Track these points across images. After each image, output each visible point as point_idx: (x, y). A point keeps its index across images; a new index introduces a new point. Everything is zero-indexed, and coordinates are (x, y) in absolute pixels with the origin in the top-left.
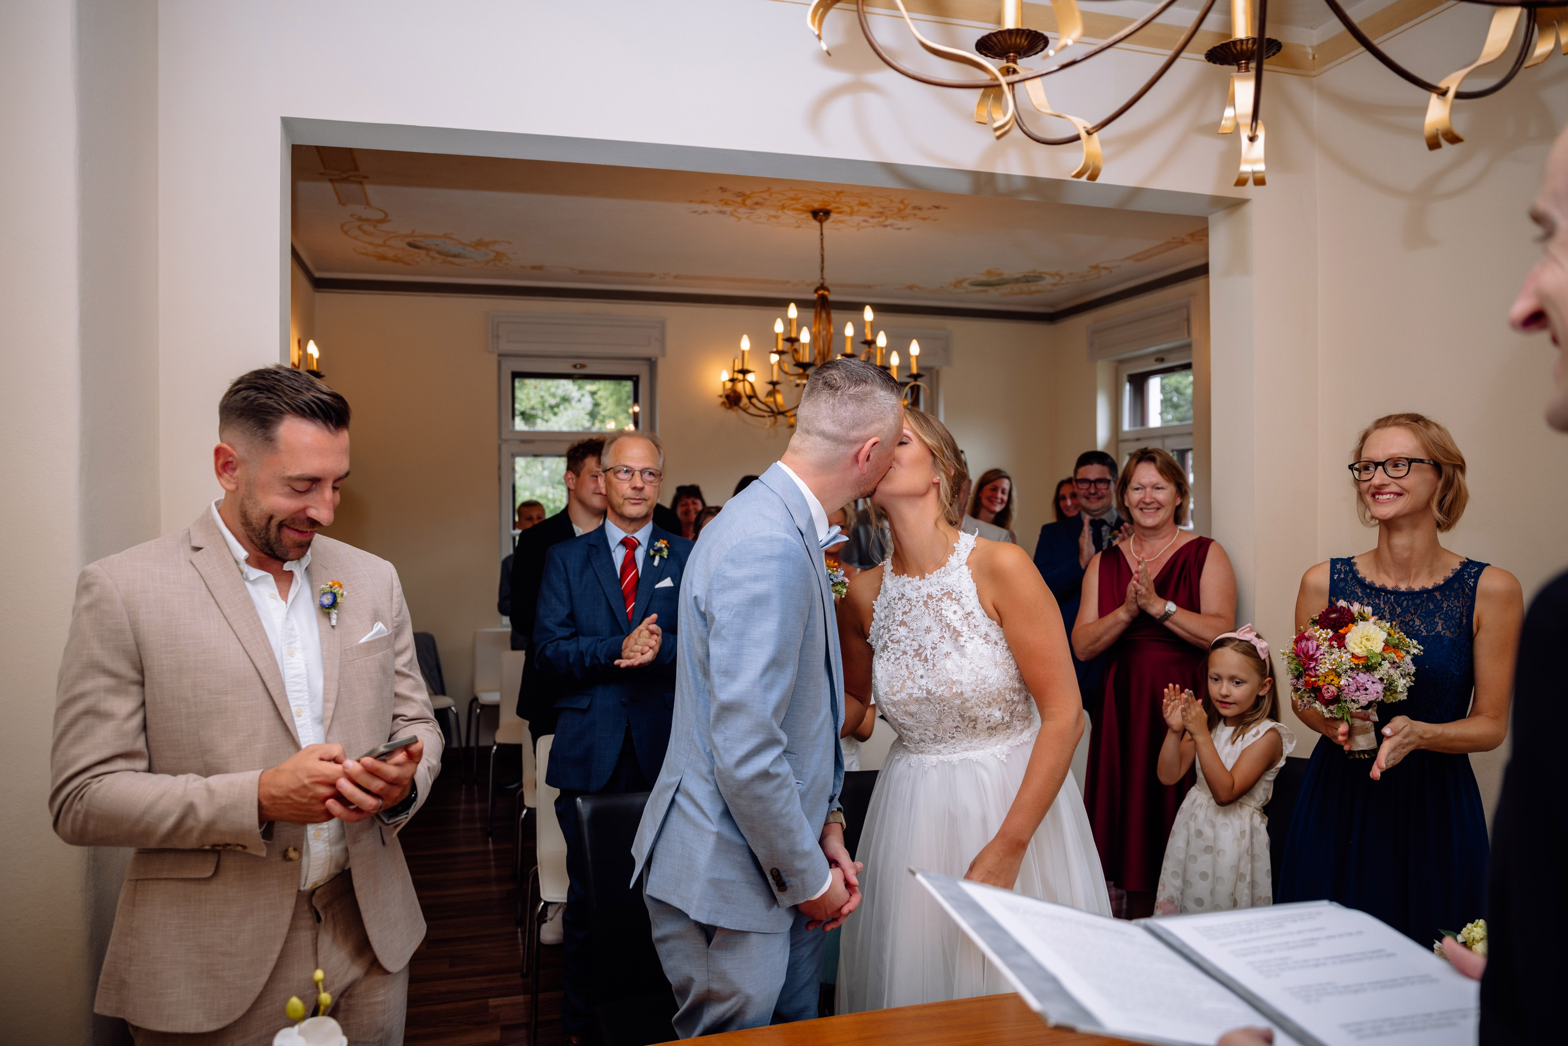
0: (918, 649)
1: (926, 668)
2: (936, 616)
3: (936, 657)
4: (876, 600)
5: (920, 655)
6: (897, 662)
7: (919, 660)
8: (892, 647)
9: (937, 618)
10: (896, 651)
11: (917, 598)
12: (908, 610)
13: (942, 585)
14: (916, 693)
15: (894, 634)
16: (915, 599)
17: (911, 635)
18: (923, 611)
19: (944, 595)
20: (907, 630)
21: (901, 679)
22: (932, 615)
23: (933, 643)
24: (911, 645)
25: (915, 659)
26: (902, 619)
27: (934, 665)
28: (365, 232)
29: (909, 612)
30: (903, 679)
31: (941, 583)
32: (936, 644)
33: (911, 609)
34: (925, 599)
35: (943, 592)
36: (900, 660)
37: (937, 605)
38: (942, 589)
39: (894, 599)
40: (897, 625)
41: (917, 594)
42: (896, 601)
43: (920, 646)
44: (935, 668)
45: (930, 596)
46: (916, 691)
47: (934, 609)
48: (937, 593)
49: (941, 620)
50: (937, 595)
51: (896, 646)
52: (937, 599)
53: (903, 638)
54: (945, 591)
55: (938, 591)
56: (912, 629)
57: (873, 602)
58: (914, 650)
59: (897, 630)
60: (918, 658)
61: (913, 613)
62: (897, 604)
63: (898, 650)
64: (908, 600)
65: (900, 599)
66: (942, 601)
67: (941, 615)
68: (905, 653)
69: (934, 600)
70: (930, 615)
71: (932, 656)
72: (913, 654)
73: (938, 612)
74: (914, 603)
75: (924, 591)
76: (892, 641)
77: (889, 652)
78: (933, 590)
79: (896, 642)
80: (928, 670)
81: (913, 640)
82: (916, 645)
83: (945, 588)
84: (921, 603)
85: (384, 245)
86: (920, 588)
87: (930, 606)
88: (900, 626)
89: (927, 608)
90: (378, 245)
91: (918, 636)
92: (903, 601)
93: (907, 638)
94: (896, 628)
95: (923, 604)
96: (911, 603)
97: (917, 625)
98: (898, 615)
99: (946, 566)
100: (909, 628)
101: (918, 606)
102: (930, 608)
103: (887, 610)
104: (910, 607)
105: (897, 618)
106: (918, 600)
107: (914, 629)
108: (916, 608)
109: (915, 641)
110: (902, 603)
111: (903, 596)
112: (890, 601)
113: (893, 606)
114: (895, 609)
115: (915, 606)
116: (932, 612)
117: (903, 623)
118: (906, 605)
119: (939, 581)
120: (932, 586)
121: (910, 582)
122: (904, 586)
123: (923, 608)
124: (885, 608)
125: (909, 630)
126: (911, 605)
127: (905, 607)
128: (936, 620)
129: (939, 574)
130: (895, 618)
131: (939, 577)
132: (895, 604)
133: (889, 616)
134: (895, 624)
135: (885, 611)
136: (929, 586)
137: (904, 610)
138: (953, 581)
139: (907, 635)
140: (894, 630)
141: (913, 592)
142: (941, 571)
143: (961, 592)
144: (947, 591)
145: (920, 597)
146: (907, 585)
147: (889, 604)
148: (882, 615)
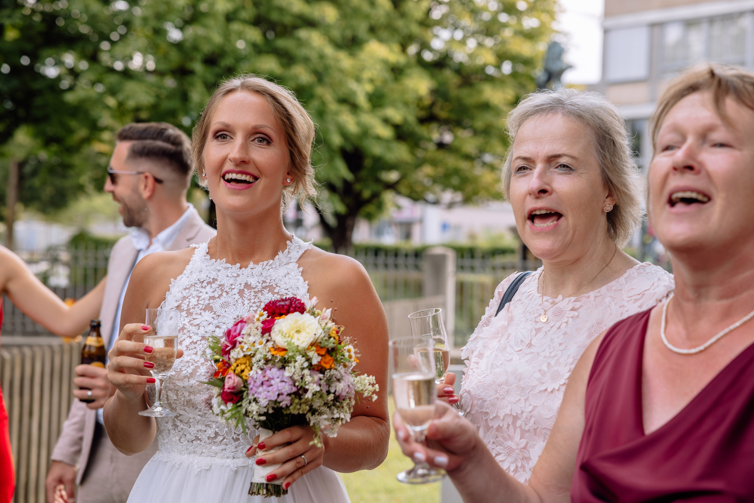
2: (250, 307)
4: (175, 279)
6: (193, 346)
9: (251, 309)
11: (232, 285)
12: (217, 296)
13: (266, 277)
15: (196, 319)
16: (228, 286)
17: (216, 322)
18: (236, 299)
21: (193, 364)
22: (246, 305)
29: (219, 297)
30: (196, 365)
31: (264, 275)
33: (221, 295)
34: (242, 288)
35: (264, 285)
36: (196, 345)
37: (256, 296)
38: (264, 282)
39: (203, 282)
40: (201, 309)
41: (233, 282)
42: (205, 284)
45: (247, 285)
47: (249, 300)
48: (257, 284)
51: (195, 329)
52: (256, 290)
54: (268, 284)
55: (259, 283)
56: (219, 316)
57: (172, 279)
59: (201, 314)
61: (223, 299)
62: (205, 287)
63: (197, 334)
64: (221, 285)
65: (208, 283)
66: (262, 294)
69: (251, 290)
70: (244, 304)
73: (254, 303)
74: (227, 289)
75: (242, 280)
77: (184, 334)
78: (253, 281)
79: (195, 326)
81: (218, 327)
84: (236, 291)
86: (239, 275)
87: (245, 295)
88: (204, 310)
89: (241, 296)
91: (224, 323)
92: (214, 285)
93: (210, 324)
94: (199, 312)
95: (238, 293)
96: (223, 288)
97: (225, 311)
98: (204, 299)
99: (274, 260)
100: (214, 314)
101: (231, 293)
102: (245, 297)
103: (187, 291)
104: (220, 293)
105: (202, 302)
106: (233, 287)
107: (220, 315)
108: (229, 295)
109: (220, 328)
110: (211, 287)
111: (215, 280)
112: (196, 283)
113: (198, 289)
114: (201, 292)
115: (227, 293)
116: (246, 302)
117: (208, 308)
118: (215, 290)
119: (261, 273)
120: (252, 276)
121: (228, 268)
122: (219, 271)
123: (237, 296)
124: (186, 289)
125: (214, 316)
126: (222, 290)
127: (213, 292)
128: (249, 311)
129: (264, 266)
130: (200, 302)
131: (263, 269)
132: (202, 287)
133: (189, 298)
134: (198, 308)
135: (184, 292)
136: (248, 277)
137: (212, 295)
138: (278, 276)
139: (211, 320)
140: (196, 314)
141: (228, 278)
142: (267, 264)
143: (287, 289)
144: (271, 284)
145: (236, 284)
146: (222, 271)
147: (192, 286)
148: (179, 296)
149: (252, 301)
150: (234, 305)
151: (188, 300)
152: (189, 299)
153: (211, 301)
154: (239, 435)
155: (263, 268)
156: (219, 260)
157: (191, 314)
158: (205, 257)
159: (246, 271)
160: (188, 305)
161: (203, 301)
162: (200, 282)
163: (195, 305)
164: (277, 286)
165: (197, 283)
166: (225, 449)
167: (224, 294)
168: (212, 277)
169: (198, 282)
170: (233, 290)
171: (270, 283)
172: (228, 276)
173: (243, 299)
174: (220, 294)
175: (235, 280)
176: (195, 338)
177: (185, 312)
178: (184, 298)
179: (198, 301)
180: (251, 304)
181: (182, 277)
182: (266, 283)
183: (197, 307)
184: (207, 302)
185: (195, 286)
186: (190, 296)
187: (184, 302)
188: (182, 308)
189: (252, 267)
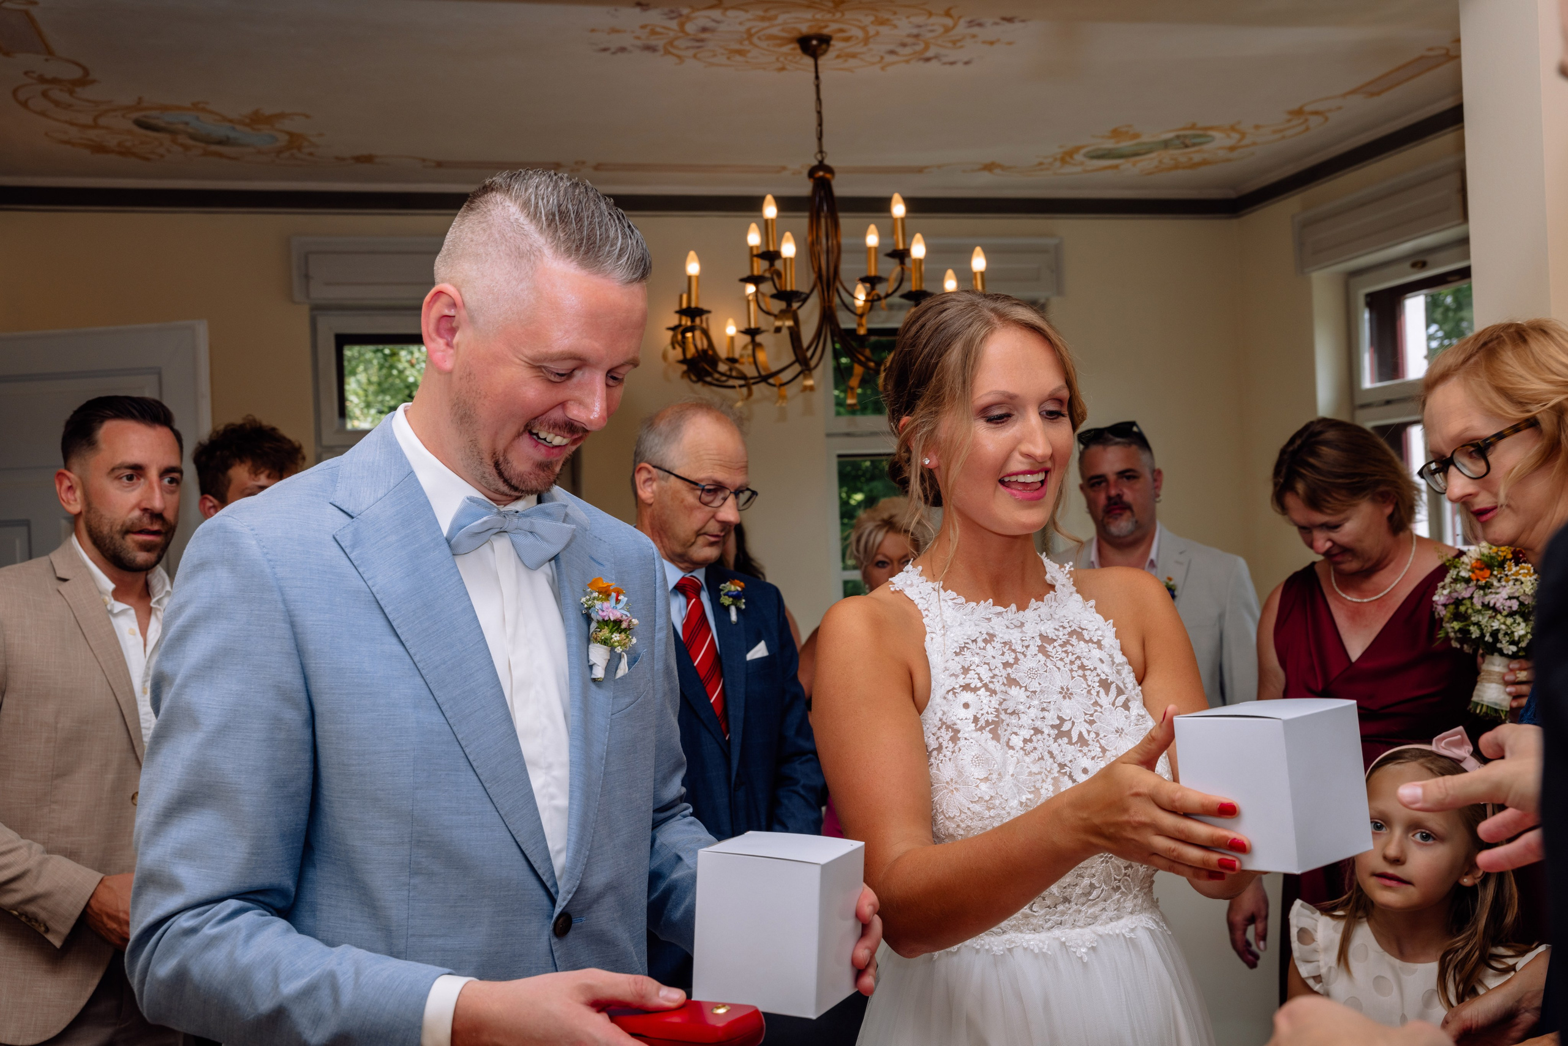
1: (1089, 755)
2: (1070, 670)
3: (1102, 736)
5: (1068, 734)
7: (1070, 743)
9: (1075, 674)
10: (1015, 730)
12: (1011, 661)
13: (1059, 620)
15: (1005, 699)
16: (1019, 642)
17: (1036, 702)
18: (1042, 662)
19: (1071, 637)
22: (1063, 668)
23: (1086, 714)
24: (1044, 718)
25: (1060, 741)
26: (1008, 674)
27: (1104, 748)
28: (57, 104)
29: (1016, 662)
31: (1056, 617)
32: (1091, 715)
33: (1017, 659)
34: (1040, 643)
35: (1065, 631)
37: (1066, 652)
38: (1062, 627)
39: (976, 640)
40: (1004, 684)
41: (1021, 635)
43: (1061, 720)
44: (1108, 753)
45: (1044, 637)
47: (1061, 659)
48: (1056, 633)
49: (1084, 676)
50: (1057, 636)
51: (1014, 720)
52: (1060, 642)
53: (1021, 707)
56: (1035, 692)
58: (1053, 727)
59: (1006, 693)
60: (1066, 740)
61: (1024, 665)
62: (984, 649)
64: (1005, 643)
65: (985, 641)
66: (1072, 646)
67: (1082, 667)
68: (1037, 731)
69: (1056, 644)
70: (1058, 668)
71: (1093, 735)
73: (1072, 663)
75: (1032, 629)
78: (1048, 629)
79: (1012, 714)
80: (1093, 758)
81: (1043, 710)
82: (1052, 718)
83: (1066, 624)
84: (1034, 649)
85: (95, 126)
87: (1050, 654)
88: (1009, 685)
89: (1048, 656)
90: (85, 127)
91: (1050, 702)
93: (1030, 706)
94: (1003, 688)
95: (1039, 651)
96: (1013, 648)
97: (1040, 684)
98: (996, 667)
99: (1055, 592)
100: (1026, 690)
101: (1028, 653)
104: (1013, 655)
105: (997, 672)
106: (1026, 643)
108: (1028, 657)
109: (1048, 711)
110: (994, 648)
111: (992, 636)
114: (983, 656)
115: (1024, 654)
116: (1060, 664)
117: (1011, 682)
118: (1004, 652)
119: (1051, 615)
120: (1043, 622)
121: (1000, 613)
123: (1041, 657)
125: (1028, 693)
126: (1014, 651)
127: (1003, 654)
128: (1073, 679)
130: (993, 672)
131: (1053, 608)
132: (979, 648)
133: (972, 667)
134: (998, 683)
137: (1005, 659)
138: (1076, 613)
139: (1028, 701)
140: (1000, 693)
141: (1011, 631)
142: (1050, 599)
143: (1099, 629)
144: (1073, 629)
146: (995, 620)
147: (962, 649)
148: (955, 666)
149: (1067, 660)
150: (1046, 671)
151: (973, 672)
153: (1009, 670)
156: (982, 602)
157: (993, 692)
159: (1029, 614)
160: (980, 679)
161: (997, 670)
163: (991, 679)
164: (1083, 630)
165: (967, 643)
167: (1020, 656)
168: (985, 631)
171: (1071, 627)
172: (1007, 627)
173: (1051, 659)
175: (1022, 632)
176: (1026, 733)
177: (981, 690)
178: (966, 670)
179: (990, 671)
180: (1068, 667)
182: (1065, 628)
184: (1004, 673)
185: (968, 648)
186: (971, 665)
187: (968, 676)
188: (972, 686)
189: (1035, 607)
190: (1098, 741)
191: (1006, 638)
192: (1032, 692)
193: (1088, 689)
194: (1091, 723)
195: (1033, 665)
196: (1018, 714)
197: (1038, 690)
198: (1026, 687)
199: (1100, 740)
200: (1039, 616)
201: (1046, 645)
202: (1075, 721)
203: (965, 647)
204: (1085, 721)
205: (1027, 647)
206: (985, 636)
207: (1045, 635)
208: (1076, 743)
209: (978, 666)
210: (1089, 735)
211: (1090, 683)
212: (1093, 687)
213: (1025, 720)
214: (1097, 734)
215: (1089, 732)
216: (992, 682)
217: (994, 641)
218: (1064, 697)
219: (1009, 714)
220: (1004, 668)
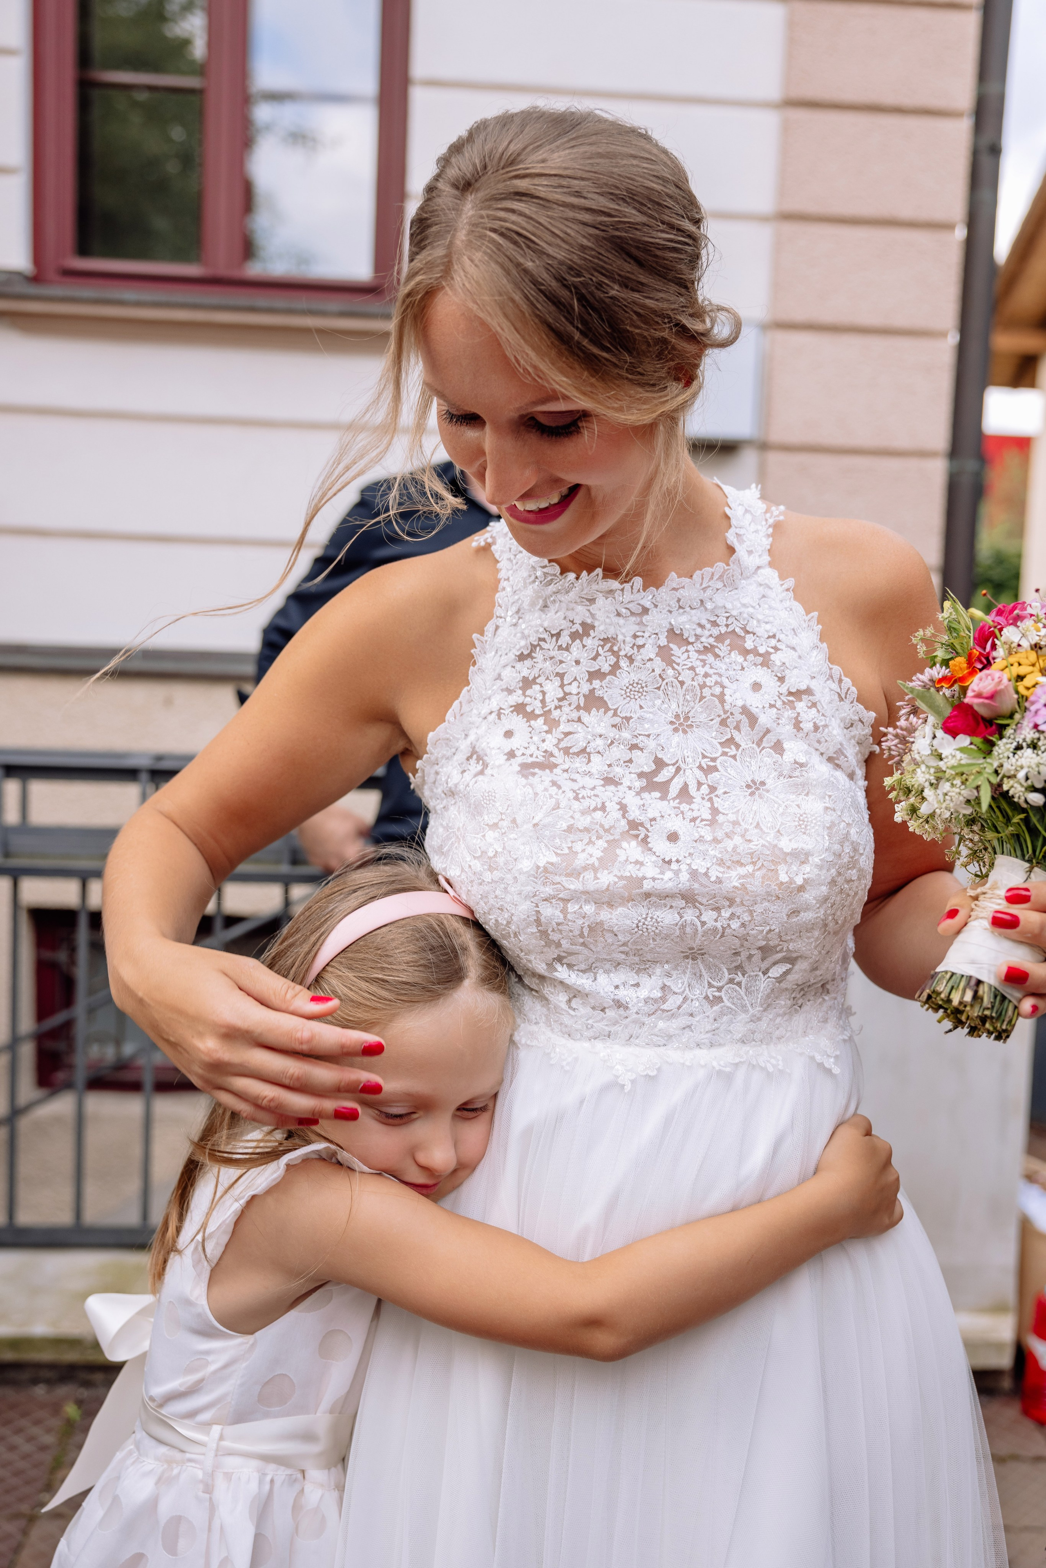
0: (656, 772)
1: (689, 815)
2: (703, 686)
3: (720, 792)
4: (482, 633)
5: (664, 786)
7: (662, 798)
8: (566, 767)
9: (706, 692)
11: (635, 636)
12: (606, 668)
13: (712, 611)
14: (654, 879)
15: (569, 733)
16: (630, 639)
17: (626, 735)
18: (658, 671)
19: (720, 638)
20: (608, 719)
21: (599, 837)
22: (688, 682)
23: (704, 757)
24: (630, 761)
25: (645, 795)
26: (592, 691)
27: (715, 811)
29: (613, 672)
30: (608, 836)
31: (709, 605)
32: (714, 760)
33: (616, 667)
34: (663, 641)
35: (715, 632)
37: (704, 660)
38: (714, 624)
39: (558, 635)
40: (578, 708)
41: (637, 628)
42: (565, 639)
43: (660, 764)
44: (721, 820)
45: (675, 635)
46: (650, 870)
47: (693, 669)
48: (699, 631)
49: (719, 697)
50: (698, 637)
51: (579, 763)
52: (700, 645)
55: (702, 626)
56: (628, 719)
57: (475, 636)
58: (641, 775)
59: (579, 720)
60: (656, 794)
61: (626, 676)
62: (567, 649)
63: (589, 774)
64: (606, 640)
65: (574, 636)
66: (716, 655)
68: (610, 781)
69: (691, 648)
70: (682, 683)
71: (705, 789)
72: (638, 784)
73: (706, 675)
74: (627, 650)
75: (659, 621)
76: (566, 751)
78: (687, 623)
79: (578, 754)
80: (694, 821)
81: (634, 747)
82: (643, 761)
83: (722, 621)
84: (650, 651)
86: (645, 611)
87: (677, 660)
88: (587, 709)
89: (670, 664)
91: (649, 736)
92: (588, 641)
93: (612, 743)
94: (575, 715)
95: (657, 655)
96: (615, 648)
97: (641, 707)
98: (575, 679)
99: (728, 565)
100: (615, 714)
101: (639, 657)
102: (678, 664)
103: (528, 662)
104: (612, 660)
105: (573, 689)
106: (640, 642)
107: (631, 718)
108: (635, 663)
109: (642, 750)
110: (584, 646)
111: (587, 628)
112: (540, 639)
113: (552, 653)
114: (561, 662)
115: (631, 659)
116: (686, 675)
117: (593, 701)
118: (598, 655)
119: (702, 601)
120: (681, 611)
121: (611, 592)
122: (592, 601)
123: (658, 664)
124: (521, 658)
125: (617, 720)
126: (616, 654)
127: (594, 659)
128: (702, 698)
129: (706, 580)
130: (567, 689)
131: (704, 589)
132: (560, 648)
133: (537, 681)
134: (570, 705)
135: (519, 665)
136: (670, 612)
137: (594, 667)
138: (744, 605)
139: (613, 733)
140: (569, 721)
141: (621, 621)
142: (713, 574)
143: (774, 636)
144: (730, 629)
145: (646, 635)
146: (601, 601)
147: (534, 647)
148: (511, 676)
150: (658, 688)
151: (537, 688)
152: (541, 685)
153: (596, 683)
154: (720, 989)
155: (704, 586)
156: (584, 573)
157: (556, 723)
158: (545, 570)
159: (661, 596)
160: (543, 701)
161: (575, 684)
162: (552, 636)
163: (560, 700)
164: (748, 632)
165: (544, 640)
166: (689, 1027)
167: (624, 663)
168: (578, 621)
169: (545, 636)
170: (641, 650)
171: (727, 626)
172: (619, 614)
173: (674, 669)
174: (612, 663)
175: (641, 623)
177: (541, 721)
179: (562, 686)
180: (700, 679)
181: (497, 628)
182: (718, 626)
183: (565, 703)
184: (585, 688)
185: (542, 649)
186: (539, 676)
187: (528, 692)
188: (529, 709)
189: (675, 585)
190: (710, 800)
191: (611, 633)
192: (622, 718)
193: (724, 716)
194: (708, 770)
195: (643, 676)
196: (589, 754)
197: (635, 716)
198: (616, 710)
199: (715, 799)
200: (679, 600)
201: (671, 645)
202: (683, 766)
203: (539, 645)
204: (700, 767)
205: (640, 647)
206: (578, 627)
207: (678, 632)
208: (674, 799)
209: (547, 678)
210: (698, 789)
211: (727, 707)
212: (732, 714)
213: (597, 765)
214: (713, 789)
215: (700, 784)
216: (560, 707)
217: (589, 635)
218: (676, 730)
219: (574, 754)
220: (590, 680)
